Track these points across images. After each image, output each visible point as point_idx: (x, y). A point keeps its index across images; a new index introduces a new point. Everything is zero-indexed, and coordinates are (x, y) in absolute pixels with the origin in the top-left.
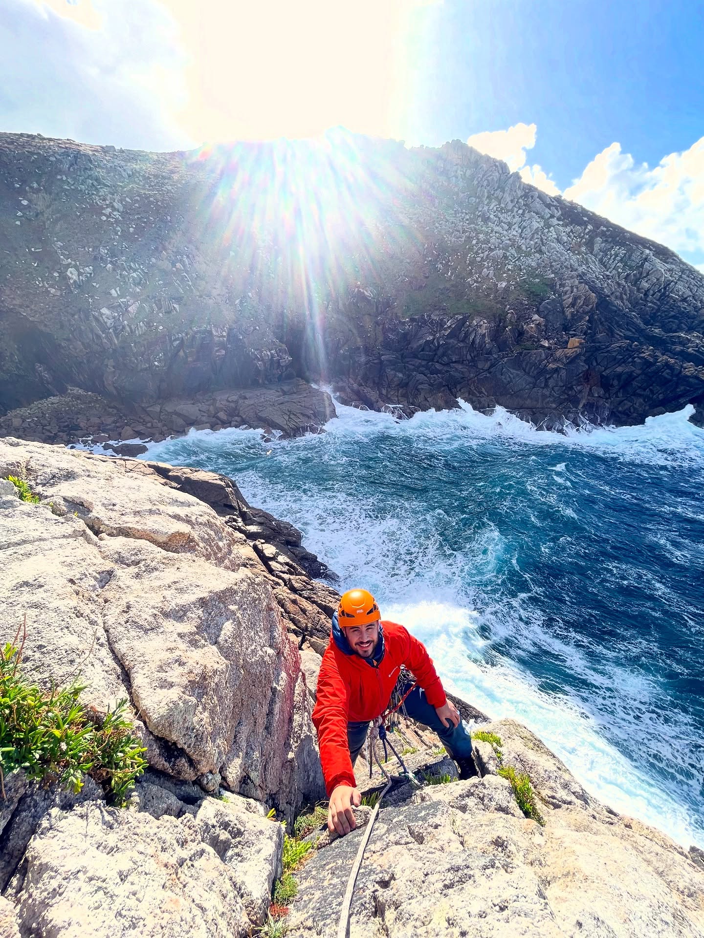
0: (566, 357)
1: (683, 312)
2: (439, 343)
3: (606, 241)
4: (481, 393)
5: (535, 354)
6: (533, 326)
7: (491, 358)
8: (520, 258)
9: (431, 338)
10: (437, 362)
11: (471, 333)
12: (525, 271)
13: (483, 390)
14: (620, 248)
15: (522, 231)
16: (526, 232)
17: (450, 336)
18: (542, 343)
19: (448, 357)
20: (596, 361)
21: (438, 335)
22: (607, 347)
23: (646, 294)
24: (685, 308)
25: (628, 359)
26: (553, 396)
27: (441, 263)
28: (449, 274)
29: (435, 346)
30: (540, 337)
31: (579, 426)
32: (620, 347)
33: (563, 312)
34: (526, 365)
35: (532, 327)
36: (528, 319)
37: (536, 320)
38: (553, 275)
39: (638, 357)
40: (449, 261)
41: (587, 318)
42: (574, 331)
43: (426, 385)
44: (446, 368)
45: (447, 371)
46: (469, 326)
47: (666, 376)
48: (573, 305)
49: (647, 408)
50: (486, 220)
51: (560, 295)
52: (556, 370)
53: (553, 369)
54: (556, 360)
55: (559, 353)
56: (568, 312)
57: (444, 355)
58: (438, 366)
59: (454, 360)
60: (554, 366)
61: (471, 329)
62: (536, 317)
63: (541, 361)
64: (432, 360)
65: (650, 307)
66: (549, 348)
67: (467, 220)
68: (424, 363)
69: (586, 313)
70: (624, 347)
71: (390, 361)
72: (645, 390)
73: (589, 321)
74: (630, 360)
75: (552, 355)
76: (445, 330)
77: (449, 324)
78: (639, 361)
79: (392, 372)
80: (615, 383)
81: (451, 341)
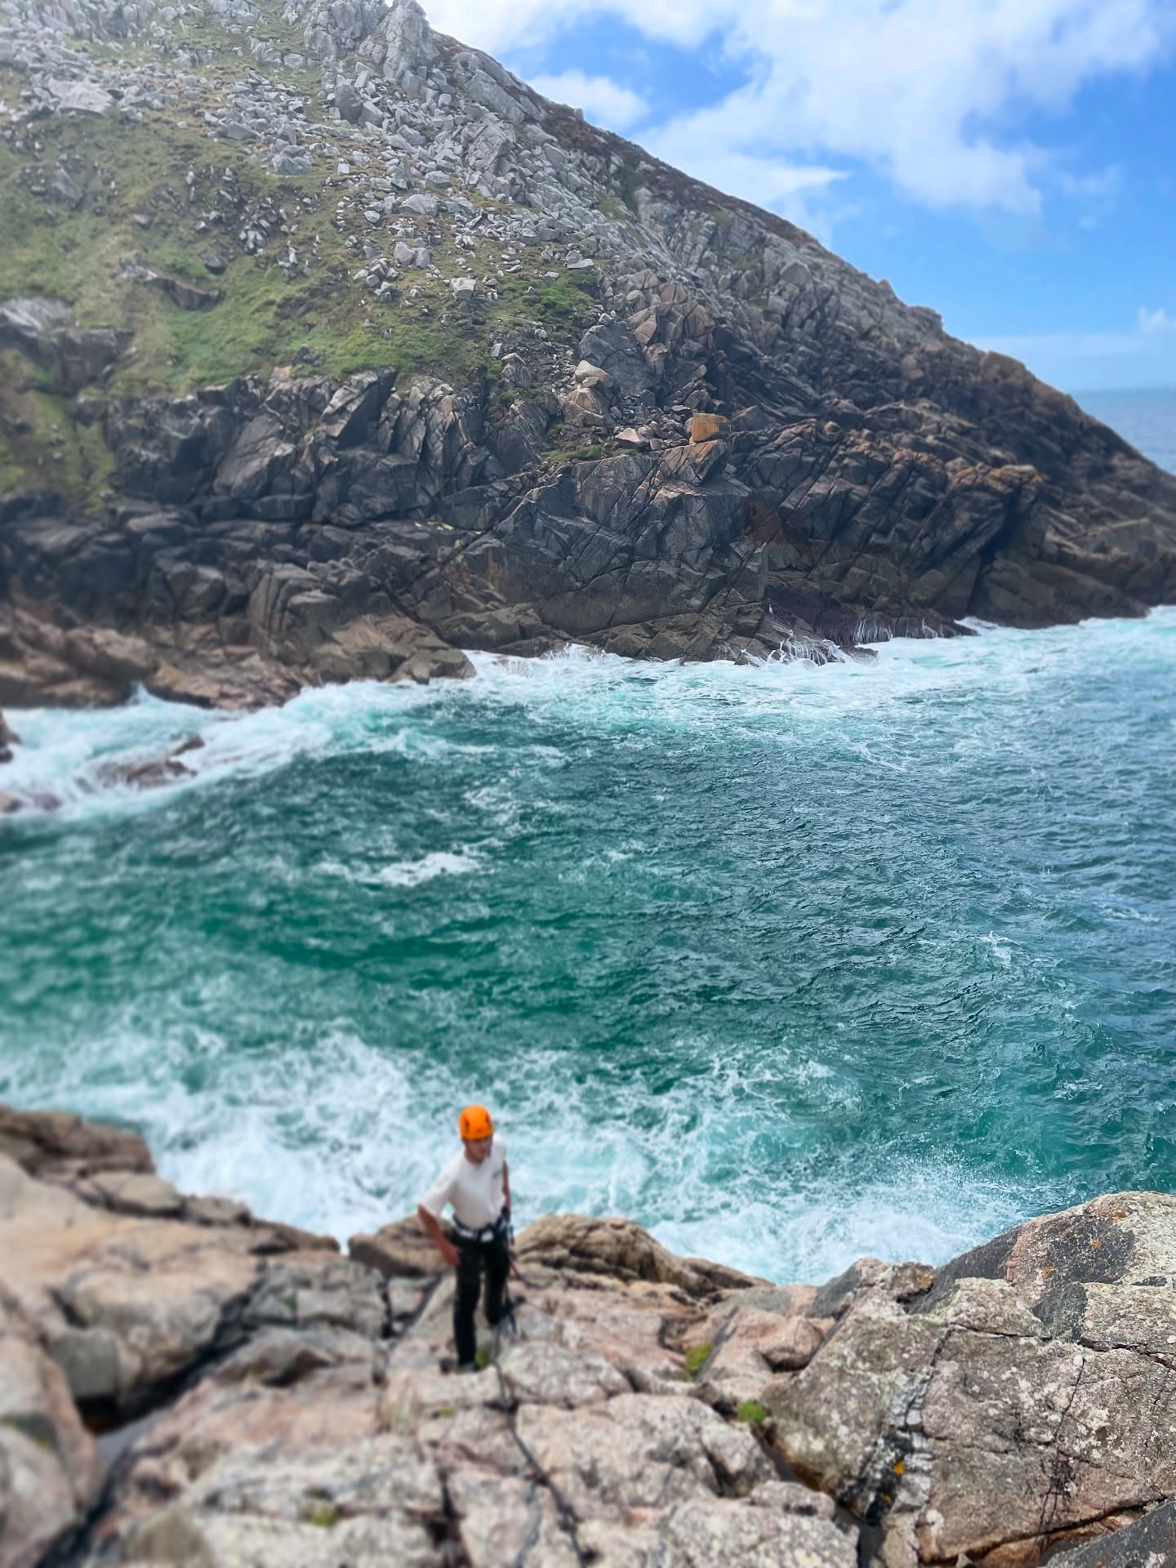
0: (694, 466)
1: (873, 362)
2: (317, 462)
3: (663, 197)
4: (488, 598)
5: (610, 467)
6: (585, 390)
7: (491, 492)
8: (485, 216)
9: (288, 448)
10: (326, 521)
11: (411, 426)
12: (511, 251)
13: (492, 589)
14: (698, 216)
15: (465, 149)
16: (479, 153)
17: (350, 438)
18: (622, 436)
19: (359, 504)
20: (762, 477)
21: (309, 438)
22: (772, 438)
23: (784, 324)
24: (873, 354)
25: (827, 462)
26: (689, 576)
27: (256, 227)
28: (292, 258)
29: (306, 471)
30: (610, 421)
31: (776, 647)
32: (800, 434)
33: (643, 358)
34: (596, 501)
35: (583, 396)
36: (560, 376)
37: (586, 376)
38: (588, 262)
39: (851, 456)
40: (281, 221)
41: (703, 369)
42: (681, 403)
43: (317, 593)
44: (360, 537)
45: (369, 546)
46: (402, 404)
47: (924, 492)
48: (658, 337)
49: (904, 577)
50: (355, 115)
51: (621, 313)
52: (677, 505)
53: (671, 501)
54: (672, 478)
55: (673, 458)
56: (656, 355)
57: (343, 498)
58: (329, 532)
59: (379, 508)
60: (672, 495)
61: (411, 414)
62: (585, 367)
63: (632, 487)
64: (307, 517)
65: (802, 353)
66: (644, 448)
67: (299, 110)
68: (282, 529)
69: (698, 356)
70: (810, 434)
71: (157, 531)
72: (885, 534)
73: (706, 378)
74: (833, 464)
75: (656, 463)
76: (330, 420)
77: (336, 401)
78: (854, 463)
79: (181, 567)
80: (819, 526)
81: (358, 452)
